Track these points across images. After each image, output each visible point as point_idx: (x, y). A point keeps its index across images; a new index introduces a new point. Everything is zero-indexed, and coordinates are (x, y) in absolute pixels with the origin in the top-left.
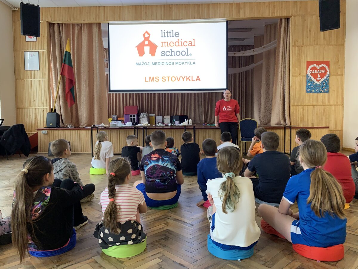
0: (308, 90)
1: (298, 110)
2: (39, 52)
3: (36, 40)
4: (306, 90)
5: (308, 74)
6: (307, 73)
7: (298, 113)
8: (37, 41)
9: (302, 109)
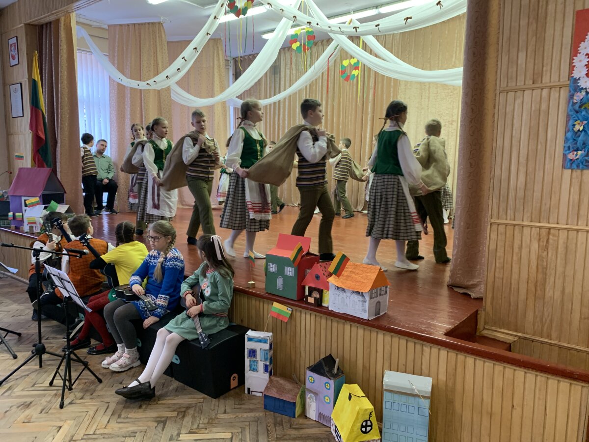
0: (571, 156)
1: (516, 246)
2: (21, 84)
3: (17, 63)
4: (565, 156)
5: (576, 75)
6: (572, 68)
7: (520, 259)
8: (19, 64)
9: (535, 245)
